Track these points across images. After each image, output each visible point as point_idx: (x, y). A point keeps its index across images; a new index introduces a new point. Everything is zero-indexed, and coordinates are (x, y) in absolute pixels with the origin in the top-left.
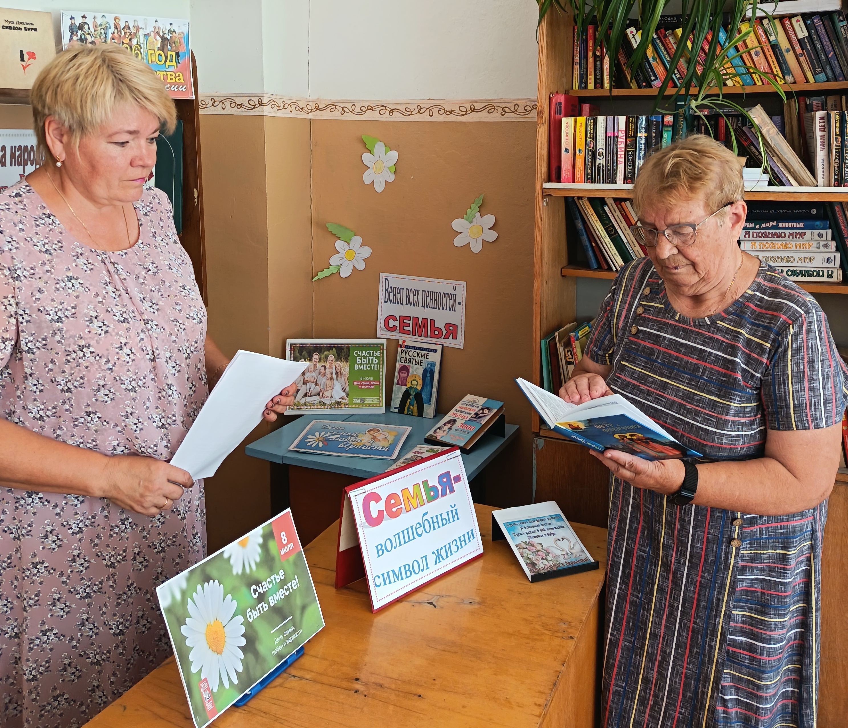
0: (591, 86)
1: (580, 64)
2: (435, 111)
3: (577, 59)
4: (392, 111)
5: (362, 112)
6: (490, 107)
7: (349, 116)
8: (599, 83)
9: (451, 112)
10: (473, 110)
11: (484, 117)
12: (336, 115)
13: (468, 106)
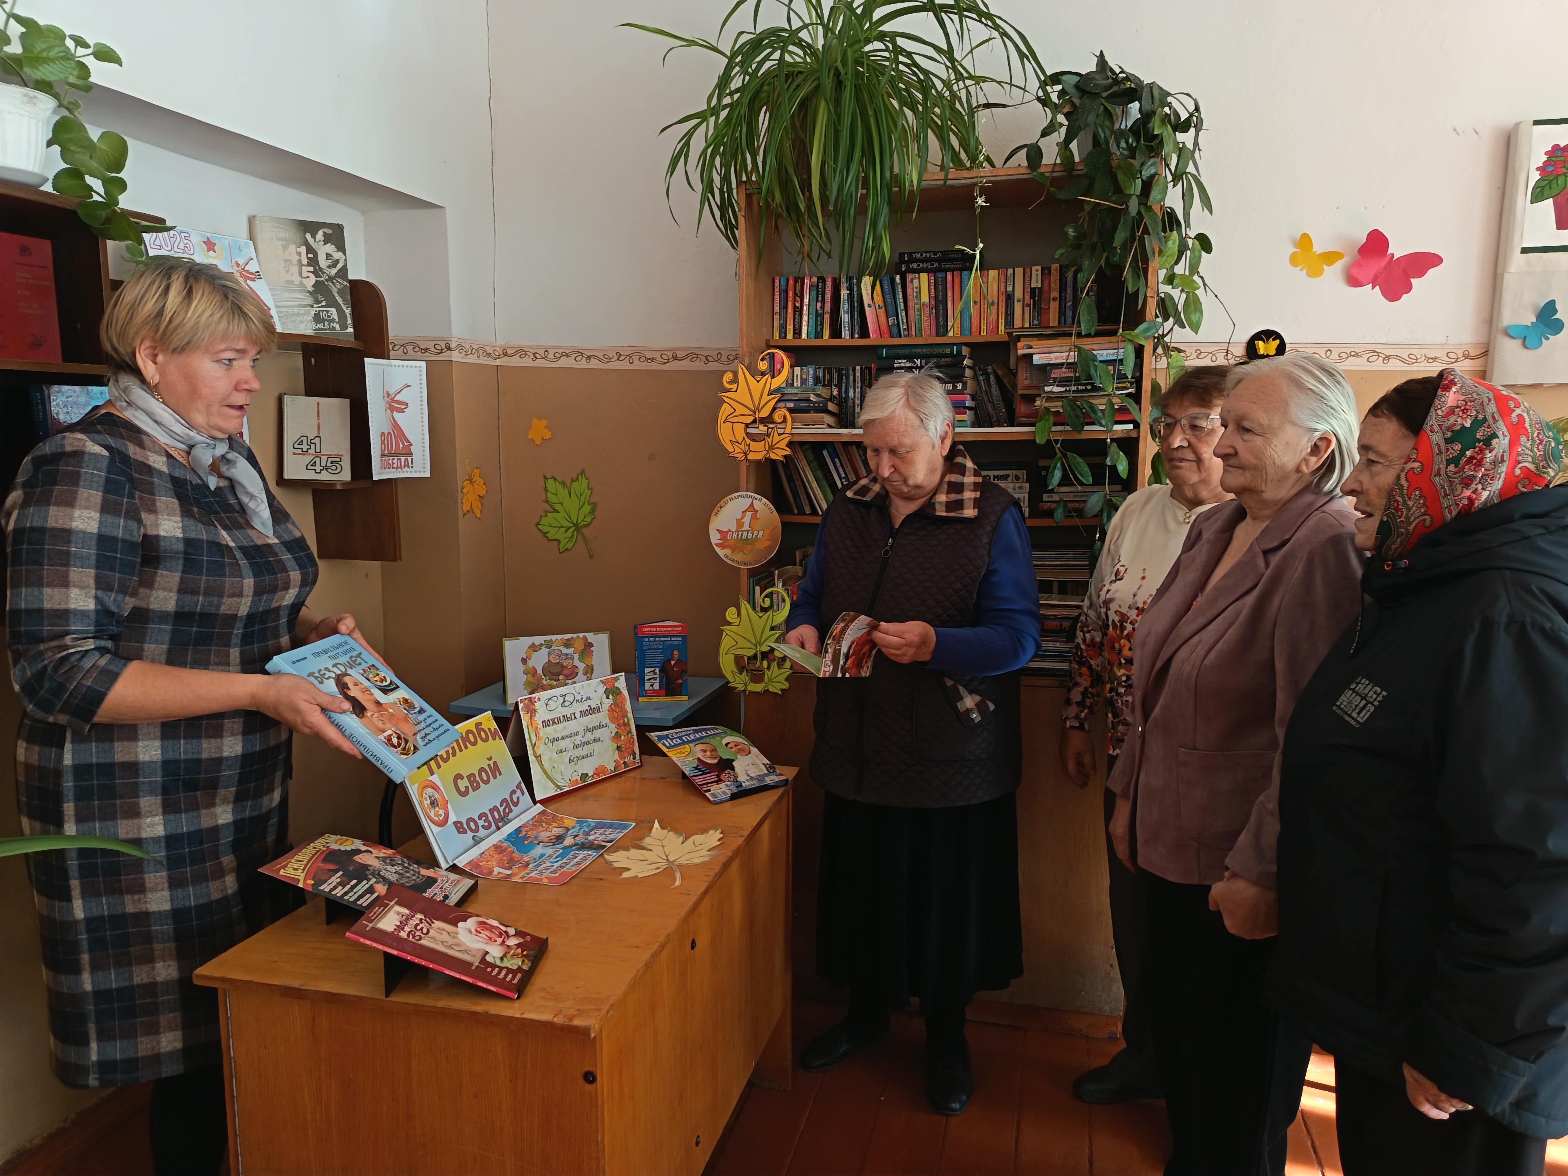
0: (790, 336)
1: (780, 314)
2: (636, 358)
3: (777, 308)
4: (589, 357)
5: (557, 359)
6: (693, 356)
7: (540, 363)
8: (797, 333)
9: (652, 359)
10: (675, 358)
11: (685, 365)
12: (527, 362)
13: (670, 354)
